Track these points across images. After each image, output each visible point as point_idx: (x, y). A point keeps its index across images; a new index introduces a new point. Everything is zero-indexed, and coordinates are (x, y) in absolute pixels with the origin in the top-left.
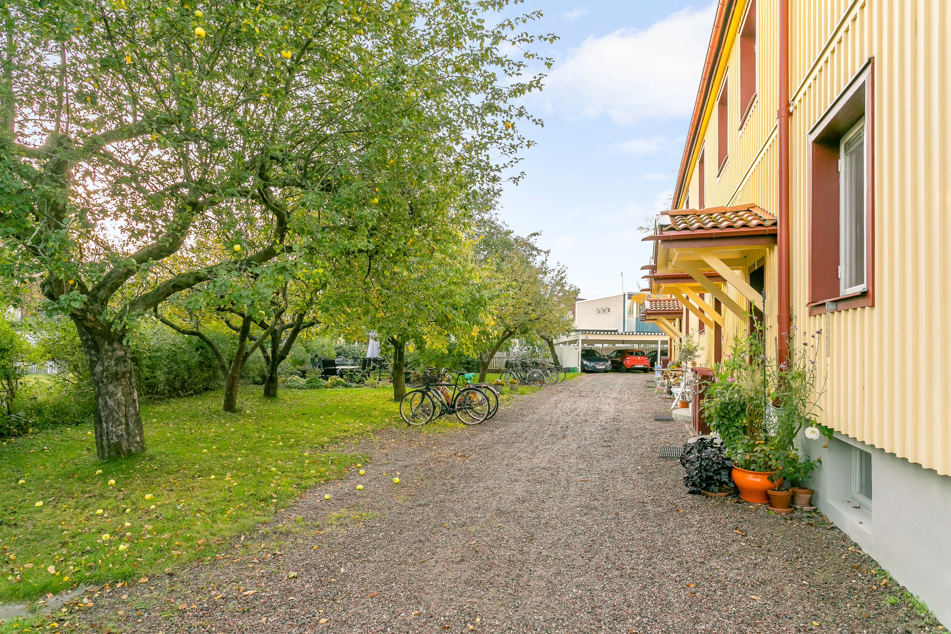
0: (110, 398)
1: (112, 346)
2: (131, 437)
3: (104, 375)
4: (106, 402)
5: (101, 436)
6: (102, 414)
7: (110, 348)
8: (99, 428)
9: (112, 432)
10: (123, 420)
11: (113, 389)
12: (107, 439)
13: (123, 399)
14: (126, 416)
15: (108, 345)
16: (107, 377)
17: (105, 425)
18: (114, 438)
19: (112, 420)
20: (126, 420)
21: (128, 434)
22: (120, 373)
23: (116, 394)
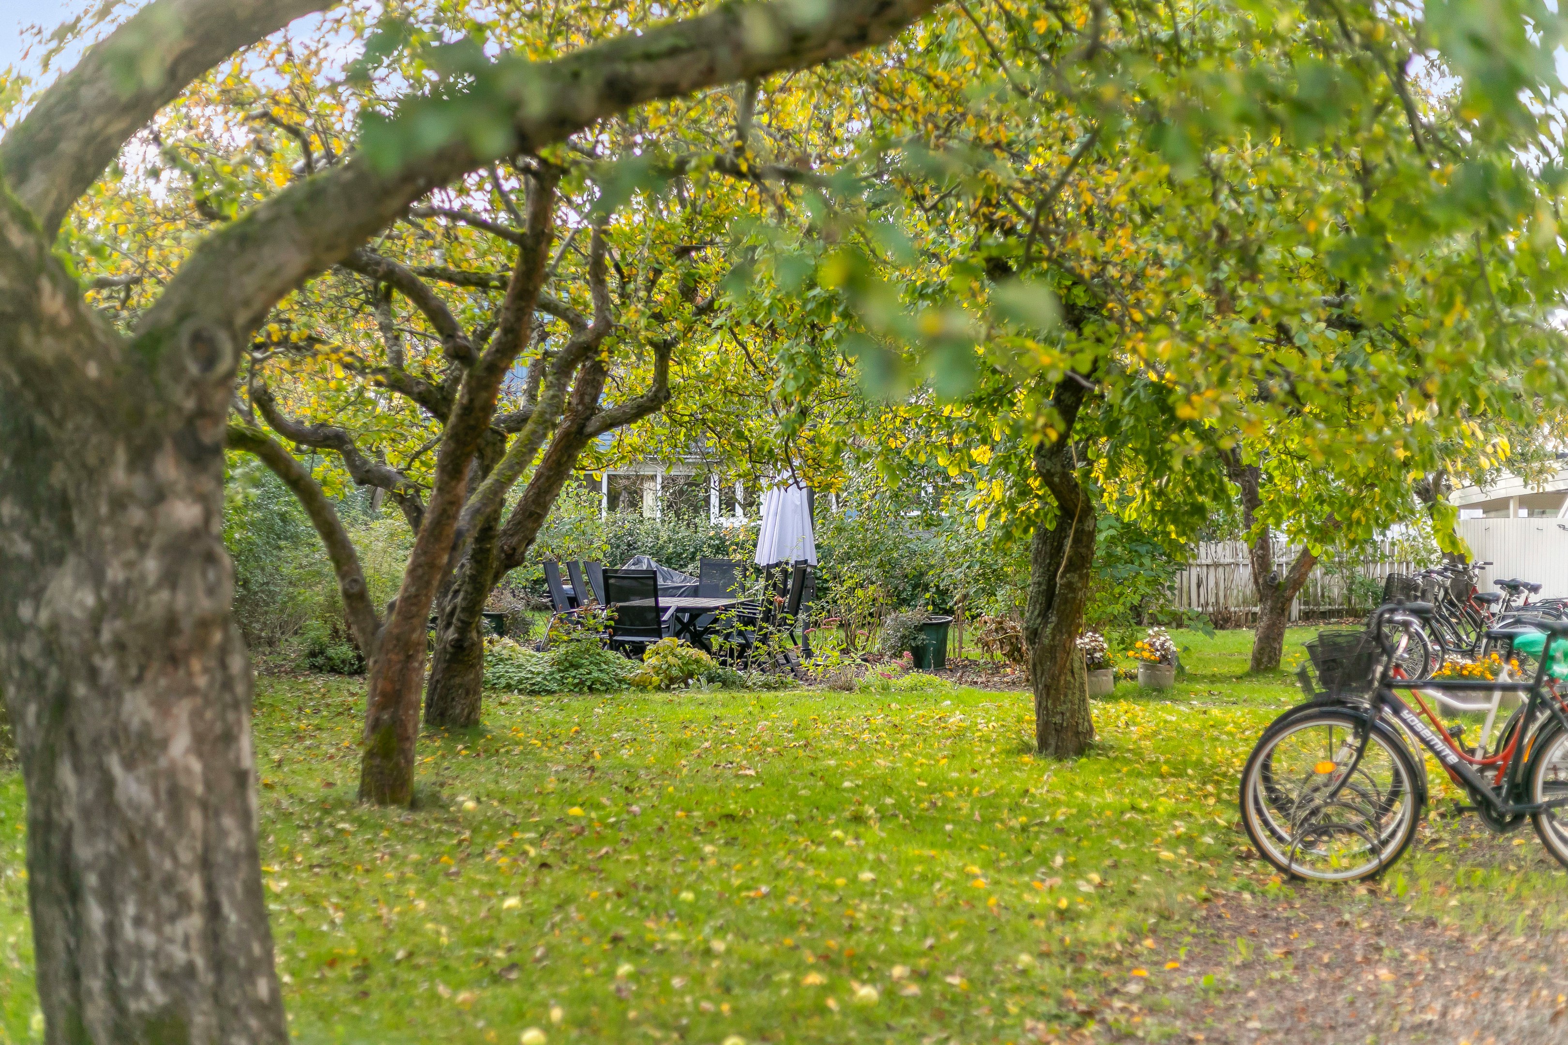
0: (129, 764)
1: (148, 471)
2: (231, 979)
3: (106, 636)
4: (108, 784)
5: (75, 975)
6: (83, 852)
7: (138, 483)
8: (60, 928)
9: (138, 951)
10: (195, 886)
11: (149, 714)
12: (113, 992)
13: (196, 766)
14: (205, 864)
15: (132, 467)
16: (119, 646)
17: (96, 915)
18: (151, 985)
19: (140, 887)
20: (209, 887)
21: (218, 964)
22: (186, 624)
23: (164, 744)
